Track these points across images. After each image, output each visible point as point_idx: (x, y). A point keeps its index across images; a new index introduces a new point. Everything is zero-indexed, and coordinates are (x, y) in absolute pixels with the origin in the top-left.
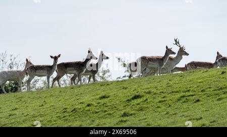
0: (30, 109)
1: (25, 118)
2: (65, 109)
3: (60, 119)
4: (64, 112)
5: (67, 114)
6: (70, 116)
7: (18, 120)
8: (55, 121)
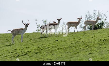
0: (87, 39)
1: (83, 43)
2: (101, 39)
3: (98, 44)
4: (100, 41)
5: (101, 42)
6: (102, 43)
7: (80, 44)
8: (95, 45)
